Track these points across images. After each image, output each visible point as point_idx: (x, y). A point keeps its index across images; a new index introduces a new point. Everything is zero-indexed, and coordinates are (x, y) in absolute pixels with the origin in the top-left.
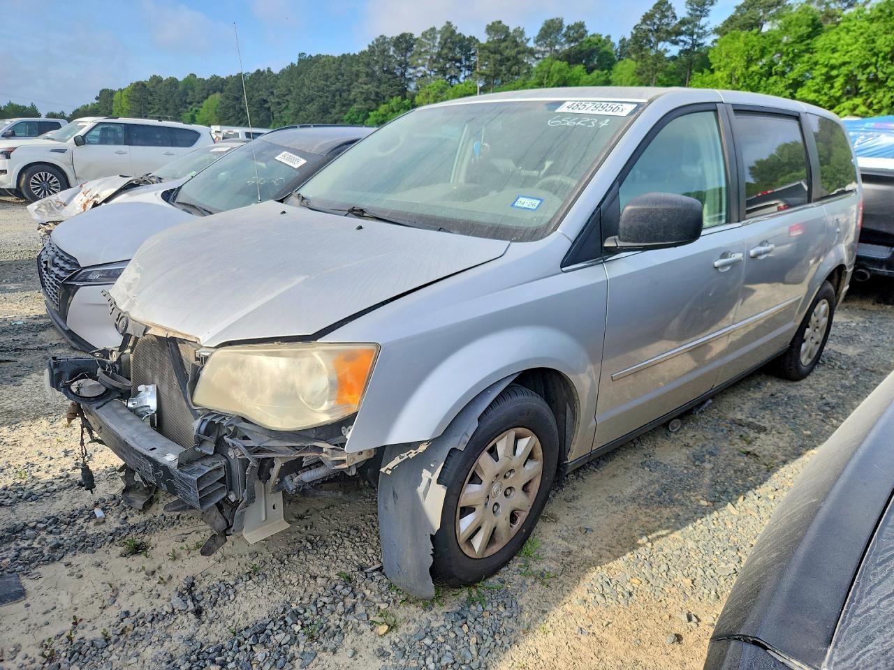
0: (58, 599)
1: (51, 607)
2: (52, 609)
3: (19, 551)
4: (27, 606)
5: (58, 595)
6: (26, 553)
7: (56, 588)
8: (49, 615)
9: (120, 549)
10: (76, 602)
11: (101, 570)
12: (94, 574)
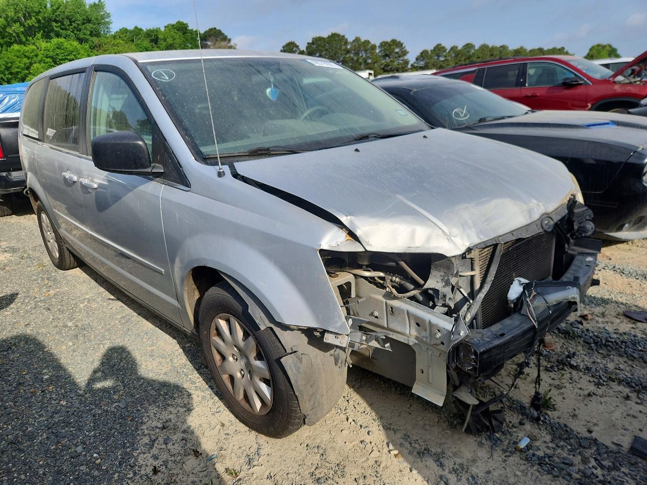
0: (621, 418)
1: (629, 417)
2: (630, 415)
3: (609, 469)
4: (641, 430)
5: (617, 419)
6: (606, 463)
7: (614, 426)
8: (635, 414)
9: (549, 413)
10: (613, 409)
11: (576, 413)
12: (583, 414)
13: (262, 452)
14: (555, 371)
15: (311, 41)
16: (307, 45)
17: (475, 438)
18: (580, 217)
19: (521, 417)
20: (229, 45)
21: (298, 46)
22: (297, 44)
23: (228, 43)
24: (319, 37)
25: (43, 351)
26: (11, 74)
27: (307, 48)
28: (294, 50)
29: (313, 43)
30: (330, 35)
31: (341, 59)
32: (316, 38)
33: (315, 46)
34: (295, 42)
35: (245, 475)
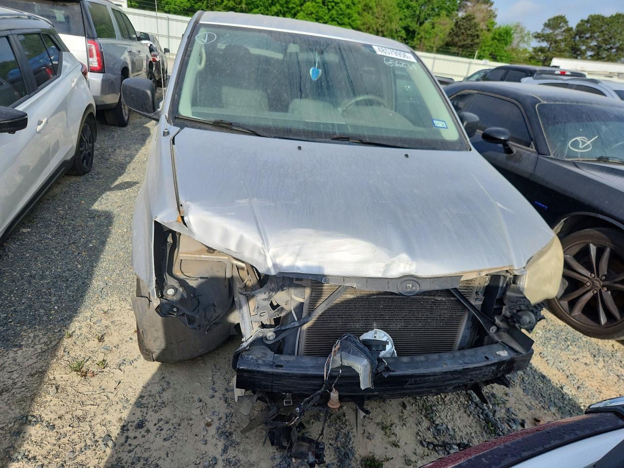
13: (135, 363)
14: (429, 449)
15: (586, 18)
16: (580, 23)
17: (275, 451)
18: (513, 302)
19: (336, 461)
20: (489, 8)
21: (567, 22)
22: (567, 20)
23: (489, 7)
24: (598, 16)
25: (108, 228)
26: (288, 8)
27: (578, 26)
28: (561, 25)
29: (587, 22)
30: (614, 15)
31: (618, 45)
32: (595, 16)
33: (589, 25)
34: (566, 17)
35: (108, 371)
